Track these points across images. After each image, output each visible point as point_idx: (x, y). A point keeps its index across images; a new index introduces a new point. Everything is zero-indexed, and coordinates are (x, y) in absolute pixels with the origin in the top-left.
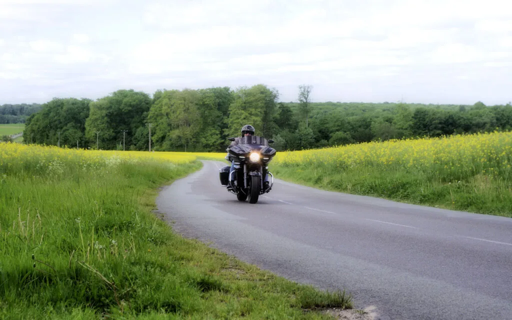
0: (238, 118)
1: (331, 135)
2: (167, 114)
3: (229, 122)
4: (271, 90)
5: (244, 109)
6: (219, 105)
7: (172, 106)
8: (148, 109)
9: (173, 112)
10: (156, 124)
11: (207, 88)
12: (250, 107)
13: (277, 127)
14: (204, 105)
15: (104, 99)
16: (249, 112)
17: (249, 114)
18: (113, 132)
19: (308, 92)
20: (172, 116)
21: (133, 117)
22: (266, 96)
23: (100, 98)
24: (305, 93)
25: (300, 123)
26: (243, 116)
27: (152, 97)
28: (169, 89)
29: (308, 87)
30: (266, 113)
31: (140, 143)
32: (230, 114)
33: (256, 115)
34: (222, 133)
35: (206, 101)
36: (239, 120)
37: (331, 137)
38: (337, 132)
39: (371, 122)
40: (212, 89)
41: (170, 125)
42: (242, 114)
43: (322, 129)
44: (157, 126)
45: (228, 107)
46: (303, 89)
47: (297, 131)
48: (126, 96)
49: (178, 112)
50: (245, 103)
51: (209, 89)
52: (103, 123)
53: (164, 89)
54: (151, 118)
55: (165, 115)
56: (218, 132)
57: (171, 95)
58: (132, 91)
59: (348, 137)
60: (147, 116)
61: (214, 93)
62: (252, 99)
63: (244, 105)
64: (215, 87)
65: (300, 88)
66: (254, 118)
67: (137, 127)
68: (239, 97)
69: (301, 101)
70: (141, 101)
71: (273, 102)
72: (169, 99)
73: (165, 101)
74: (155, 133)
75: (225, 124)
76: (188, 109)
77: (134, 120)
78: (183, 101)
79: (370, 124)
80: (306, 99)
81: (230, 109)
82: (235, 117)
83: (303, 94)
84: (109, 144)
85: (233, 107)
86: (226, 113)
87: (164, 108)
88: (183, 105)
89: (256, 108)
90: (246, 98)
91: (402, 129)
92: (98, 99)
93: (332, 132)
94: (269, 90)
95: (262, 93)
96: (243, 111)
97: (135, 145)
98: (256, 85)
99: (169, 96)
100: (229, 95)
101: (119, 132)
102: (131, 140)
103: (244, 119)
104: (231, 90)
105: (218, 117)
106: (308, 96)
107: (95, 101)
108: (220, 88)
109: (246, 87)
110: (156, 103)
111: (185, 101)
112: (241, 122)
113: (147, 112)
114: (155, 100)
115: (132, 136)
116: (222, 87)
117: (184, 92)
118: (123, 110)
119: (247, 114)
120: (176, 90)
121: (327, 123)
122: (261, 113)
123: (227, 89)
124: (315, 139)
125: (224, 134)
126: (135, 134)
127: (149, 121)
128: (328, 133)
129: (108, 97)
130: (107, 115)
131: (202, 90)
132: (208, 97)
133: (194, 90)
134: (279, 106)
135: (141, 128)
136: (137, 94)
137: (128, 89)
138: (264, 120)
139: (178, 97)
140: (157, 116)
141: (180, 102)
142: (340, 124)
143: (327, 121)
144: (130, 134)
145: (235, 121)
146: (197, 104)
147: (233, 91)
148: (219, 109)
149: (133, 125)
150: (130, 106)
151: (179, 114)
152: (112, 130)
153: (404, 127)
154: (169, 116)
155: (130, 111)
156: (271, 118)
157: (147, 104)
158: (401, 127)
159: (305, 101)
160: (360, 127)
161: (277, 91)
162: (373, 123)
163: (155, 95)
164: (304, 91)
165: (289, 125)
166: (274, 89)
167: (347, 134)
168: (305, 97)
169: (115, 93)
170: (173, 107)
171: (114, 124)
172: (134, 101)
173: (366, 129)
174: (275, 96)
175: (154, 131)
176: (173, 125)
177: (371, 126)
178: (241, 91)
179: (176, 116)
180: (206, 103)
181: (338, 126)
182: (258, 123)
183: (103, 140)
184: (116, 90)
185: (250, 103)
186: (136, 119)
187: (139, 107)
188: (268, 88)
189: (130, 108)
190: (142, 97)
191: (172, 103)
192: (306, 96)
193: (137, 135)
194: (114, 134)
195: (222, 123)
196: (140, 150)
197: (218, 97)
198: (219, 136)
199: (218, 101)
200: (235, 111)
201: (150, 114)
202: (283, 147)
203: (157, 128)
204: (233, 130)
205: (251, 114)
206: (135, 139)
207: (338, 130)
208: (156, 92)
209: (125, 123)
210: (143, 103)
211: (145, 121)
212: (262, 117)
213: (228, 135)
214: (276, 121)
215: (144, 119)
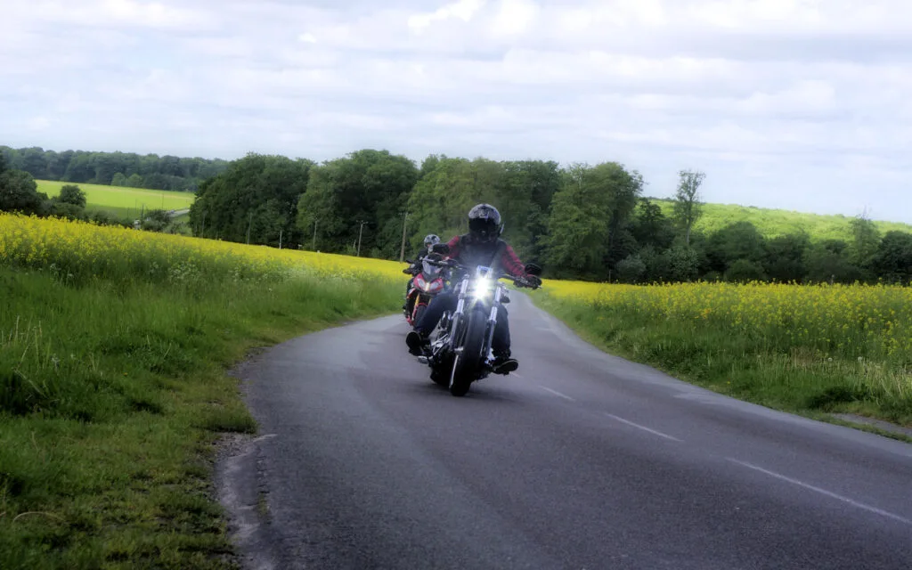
0: (566, 219)
1: (728, 263)
2: (442, 200)
3: (550, 223)
4: (631, 174)
5: (578, 203)
6: (535, 191)
7: (452, 185)
8: (409, 188)
9: (453, 197)
10: (420, 216)
11: (519, 160)
12: (589, 200)
13: (635, 241)
14: (508, 188)
15: (336, 163)
16: (587, 209)
17: (586, 213)
18: (344, 222)
19: (696, 184)
20: (450, 205)
21: (381, 199)
22: (620, 185)
23: (329, 160)
24: (690, 184)
25: (676, 238)
26: (575, 216)
27: (419, 166)
28: (451, 155)
29: (697, 176)
30: (616, 213)
31: (390, 247)
32: (552, 209)
33: (599, 216)
34: (534, 240)
35: (513, 183)
36: (568, 222)
37: (729, 267)
38: (740, 261)
39: (803, 247)
40: (528, 163)
41: (444, 219)
42: (574, 211)
43: (714, 253)
44: (422, 218)
45: (550, 198)
46: (686, 178)
47: (669, 250)
48: (374, 162)
49: (462, 198)
50: (581, 193)
51: (521, 163)
52: (327, 206)
53: (443, 156)
54: (412, 203)
55: (438, 200)
56: (528, 240)
57: (453, 167)
58: (385, 153)
59: (757, 269)
60: (407, 200)
61: (530, 169)
62: (595, 186)
63: (579, 196)
64: (533, 160)
65: (683, 175)
66: (593, 220)
67: (388, 217)
68: (573, 182)
69: (682, 198)
70: (399, 173)
71: (632, 194)
72: (449, 173)
73: (441, 176)
74: (417, 231)
75: (542, 226)
76: (480, 194)
77: (383, 204)
78: (472, 180)
79: (802, 252)
80: (691, 195)
81: (553, 201)
82: (560, 216)
83: (686, 187)
84: (334, 242)
85: (558, 199)
86: (545, 207)
87: (438, 188)
88: (472, 187)
89: (600, 203)
90: (585, 185)
91: (859, 266)
92: (326, 163)
93: (730, 258)
94: (627, 173)
95: (614, 177)
96: (575, 207)
97: (380, 248)
98: (606, 162)
99: (449, 167)
100: (554, 176)
101: (354, 223)
102: (374, 240)
103: (577, 220)
104: (559, 167)
105: (531, 212)
106: (694, 190)
107: (320, 164)
108: (541, 161)
109: (587, 165)
110: (424, 177)
111: (476, 179)
112: (571, 226)
113: (407, 192)
114: (423, 173)
115: (377, 232)
116: (545, 161)
117: (475, 162)
118: (365, 185)
119: (582, 213)
120: (463, 159)
121: (724, 243)
122: (607, 213)
123: (552, 165)
124: (699, 268)
125: (537, 244)
126: (381, 230)
127: (409, 209)
128: (723, 261)
129: (343, 160)
130: (335, 191)
131: (508, 163)
132: (518, 175)
133: (494, 162)
134: (640, 203)
135: (393, 220)
136: (393, 159)
137: (378, 148)
138: (613, 225)
139: (463, 172)
140: (425, 201)
141: (467, 180)
142: (746, 246)
143: (723, 239)
144: (373, 227)
145: (559, 223)
146: (496, 187)
147: (563, 170)
148: (534, 199)
149: (380, 213)
150: (379, 178)
151: (463, 202)
152: (341, 219)
153: (863, 263)
154: (445, 203)
155: (378, 188)
156: (624, 224)
157: (409, 177)
158: (856, 261)
159: (688, 198)
160: (782, 254)
161: (641, 178)
162: (806, 249)
163: (425, 165)
164: (689, 181)
165: (654, 238)
166: (635, 172)
167: (757, 266)
168: (689, 193)
169: (356, 154)
170: (454, 189)
171: (347, 209)
172: (388, 171)
173: (793, 259)
174: (636, 186)
175: (415, 227)
176: (449, 220)
177: (803, 255)
178: (576, 172)
179: (456, 204)
180: (513, 185)
181: (743, 249)
182: (600, 230)
183: (325, 236)
184: (359, 149)
185: (591, 193)
186: (387, 203)
187: (394, 181)
188: (625, 169)
189: (379, 182)
190: (402, 166)
191: (453, 181)
192: (692, 192)
193: (386, 229)
194: (345, 226)
195: (538, 224)
196: (387, 258)
197: (535, 178)
198: (530, 246)
199: (533, 185)
200: (563, 205)
201: (413, 196)
202: (640, 276)
203: (421, 223)
204: (553, 239)
205: (589, 213)
206: (381, 238)
207: (742, 257)
208: (427, 160)
209: (366, 209)
210: (403, 176)
211: (403, 208)
212: (607, 221)
213: (545, 247)
214: (633, 230)
215: (401, 205)
